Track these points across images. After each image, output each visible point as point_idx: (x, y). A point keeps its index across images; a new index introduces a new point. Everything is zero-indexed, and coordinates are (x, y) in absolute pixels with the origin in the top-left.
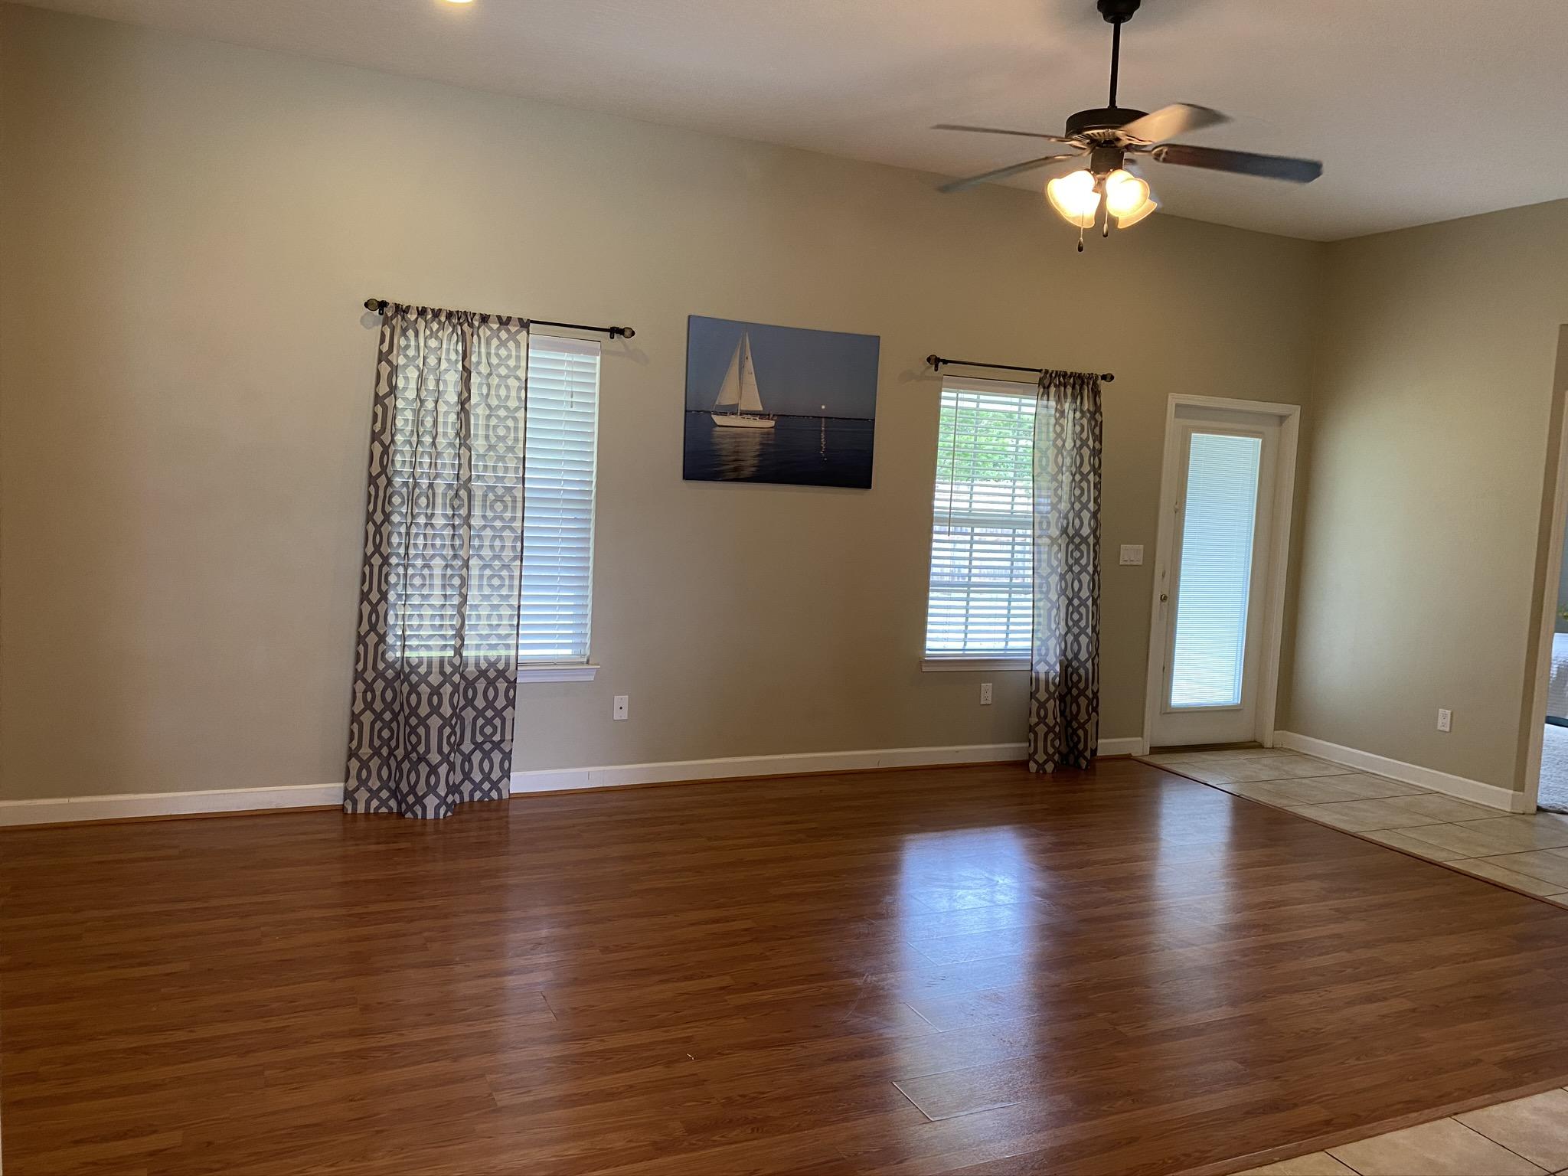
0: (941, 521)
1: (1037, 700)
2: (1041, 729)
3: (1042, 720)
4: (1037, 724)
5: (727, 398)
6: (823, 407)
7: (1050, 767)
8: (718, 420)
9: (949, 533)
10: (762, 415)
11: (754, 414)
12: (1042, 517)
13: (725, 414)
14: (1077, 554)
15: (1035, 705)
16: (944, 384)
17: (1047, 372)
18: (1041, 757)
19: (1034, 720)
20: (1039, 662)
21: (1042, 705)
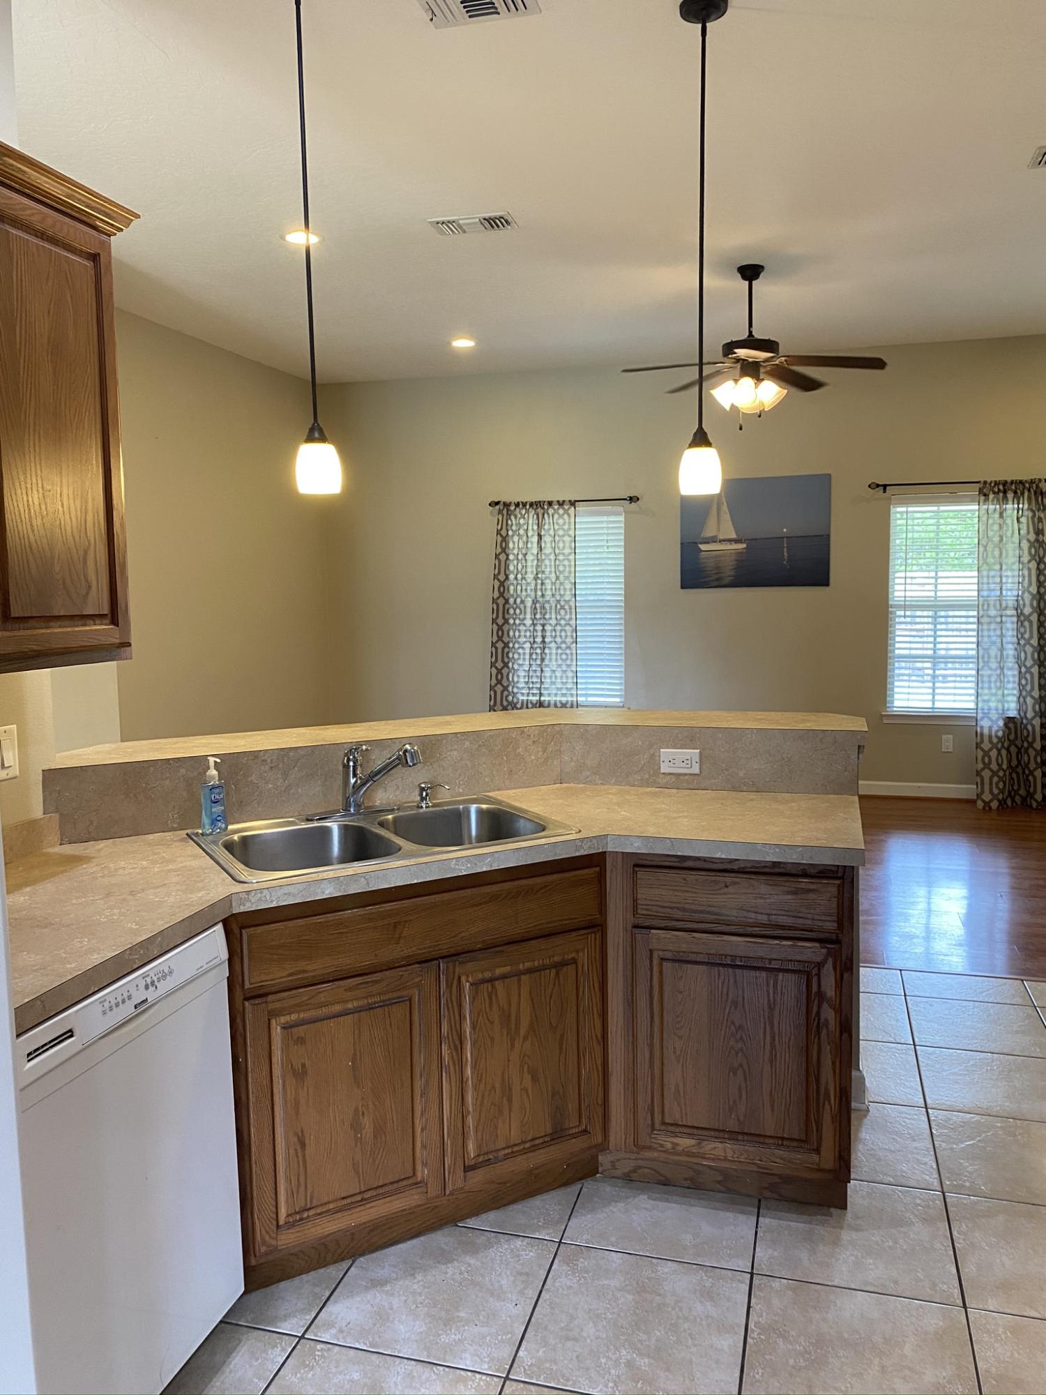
0: (899, 607)
1: (982, 750)
2: (986, 774)
3: (987, 766)
4: (983, 769)
5: (709, 532)
6: (785, 530)
7: (994, 805)
8: (703, 547)
9: (905, 617)
10: (736, 541)
11: (730, 541)
12: (984, 600)
13: (708, 543)
14: (1022, 630)
15: (980, 753)
16: (893, 502)
17: (985, 482)
18: (987, 797)
19: (980, 766)
20: (982, 719)
21: (986, 753)
